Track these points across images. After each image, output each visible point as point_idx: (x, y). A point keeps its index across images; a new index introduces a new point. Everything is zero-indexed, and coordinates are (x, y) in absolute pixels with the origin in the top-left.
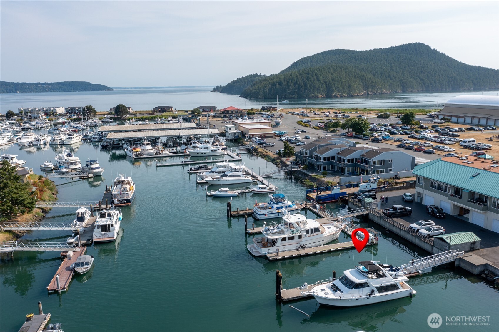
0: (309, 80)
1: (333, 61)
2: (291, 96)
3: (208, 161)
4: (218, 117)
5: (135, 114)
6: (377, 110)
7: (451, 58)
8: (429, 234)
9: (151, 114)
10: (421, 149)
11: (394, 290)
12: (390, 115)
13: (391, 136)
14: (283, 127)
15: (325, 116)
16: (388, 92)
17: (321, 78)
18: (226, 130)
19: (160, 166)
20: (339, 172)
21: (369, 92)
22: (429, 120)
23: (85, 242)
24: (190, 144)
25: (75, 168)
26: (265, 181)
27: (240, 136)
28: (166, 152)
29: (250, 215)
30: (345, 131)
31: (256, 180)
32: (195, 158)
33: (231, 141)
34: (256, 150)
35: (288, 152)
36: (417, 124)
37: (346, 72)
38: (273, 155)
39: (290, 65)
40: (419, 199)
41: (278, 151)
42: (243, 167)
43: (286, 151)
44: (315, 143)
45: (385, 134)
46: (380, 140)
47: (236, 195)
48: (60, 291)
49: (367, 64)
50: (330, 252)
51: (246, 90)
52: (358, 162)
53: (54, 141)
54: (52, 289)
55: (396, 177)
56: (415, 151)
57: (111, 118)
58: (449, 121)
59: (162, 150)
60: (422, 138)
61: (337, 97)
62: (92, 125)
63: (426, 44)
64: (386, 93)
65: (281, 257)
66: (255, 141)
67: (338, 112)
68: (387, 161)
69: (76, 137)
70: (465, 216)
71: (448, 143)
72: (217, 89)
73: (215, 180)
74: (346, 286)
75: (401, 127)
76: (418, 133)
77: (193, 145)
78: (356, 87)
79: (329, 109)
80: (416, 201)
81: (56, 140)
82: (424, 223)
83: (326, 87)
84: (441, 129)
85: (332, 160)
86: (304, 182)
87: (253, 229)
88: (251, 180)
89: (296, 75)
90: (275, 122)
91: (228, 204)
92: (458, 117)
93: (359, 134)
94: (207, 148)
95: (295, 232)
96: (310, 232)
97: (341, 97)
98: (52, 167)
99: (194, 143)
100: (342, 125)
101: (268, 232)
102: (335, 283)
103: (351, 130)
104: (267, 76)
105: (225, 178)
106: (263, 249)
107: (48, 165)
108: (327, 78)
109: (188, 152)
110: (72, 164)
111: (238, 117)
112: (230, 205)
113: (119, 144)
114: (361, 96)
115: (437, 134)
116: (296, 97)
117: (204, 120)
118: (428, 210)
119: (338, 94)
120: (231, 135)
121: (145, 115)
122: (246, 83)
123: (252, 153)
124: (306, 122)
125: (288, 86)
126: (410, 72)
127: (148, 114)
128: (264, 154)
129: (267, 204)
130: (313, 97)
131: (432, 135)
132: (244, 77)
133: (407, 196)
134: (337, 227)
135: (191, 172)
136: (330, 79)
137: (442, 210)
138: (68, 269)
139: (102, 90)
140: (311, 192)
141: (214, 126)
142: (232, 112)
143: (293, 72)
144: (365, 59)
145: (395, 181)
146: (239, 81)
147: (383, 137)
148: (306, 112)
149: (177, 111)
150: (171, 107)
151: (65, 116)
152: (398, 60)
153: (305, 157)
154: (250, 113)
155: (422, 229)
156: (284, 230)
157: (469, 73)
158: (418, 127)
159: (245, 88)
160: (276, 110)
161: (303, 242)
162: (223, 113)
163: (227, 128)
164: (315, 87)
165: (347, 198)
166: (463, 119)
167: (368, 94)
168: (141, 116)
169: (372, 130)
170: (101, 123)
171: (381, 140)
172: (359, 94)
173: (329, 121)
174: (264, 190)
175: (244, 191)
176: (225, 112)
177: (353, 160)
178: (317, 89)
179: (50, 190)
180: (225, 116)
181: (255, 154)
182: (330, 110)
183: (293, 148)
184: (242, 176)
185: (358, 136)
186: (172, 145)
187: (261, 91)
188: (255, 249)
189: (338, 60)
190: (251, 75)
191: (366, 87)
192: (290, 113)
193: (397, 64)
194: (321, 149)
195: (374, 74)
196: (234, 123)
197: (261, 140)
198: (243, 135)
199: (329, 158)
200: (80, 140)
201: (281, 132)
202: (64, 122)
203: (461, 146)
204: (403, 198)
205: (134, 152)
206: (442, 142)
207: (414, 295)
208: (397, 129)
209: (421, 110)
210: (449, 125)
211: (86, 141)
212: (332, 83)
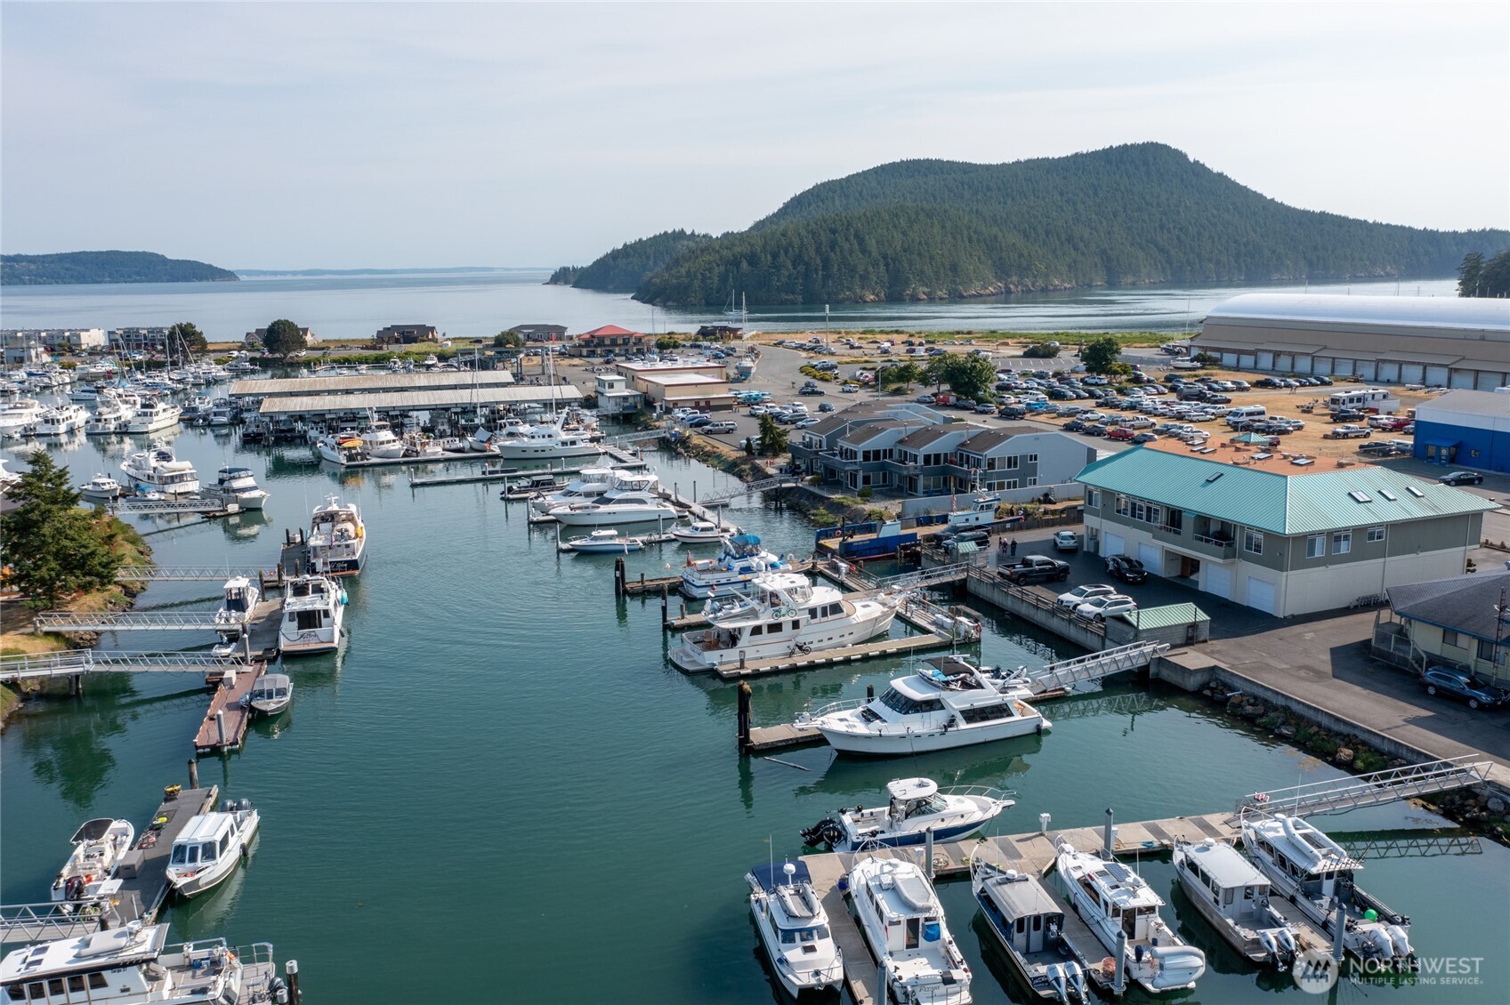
0: (838, 250)
1: (908, 195)
2: (784, 296)
3: (554, 470)
4: (572, 356)
5: (323, 349)
6: (1026, 336)
7: (1245, 187)
8: (1099, 614)
9: (374, 348)
10: (1122, 434)
11: (1002, 717)
12: (1057, 350)
13: (1051, 403)
14: (760, 382)
15: (879, 351)
16: (1066, 285)
17: (872, 243)
18: (600, 389)
19: (423, 485)
20: (905, 488)
21: (1012, 286)
22: (1162, 362)
23: (260, 653)
24: (501, 427)
25: (182, 490)
26: (709, 514)
27: (639, 407)
28: (435, 449)
29: (676, 589)
30: (929, 391)
31: (687, 513)
32: (518, 462)
33: (614, 419)
34: (684, 442)
35: (771, 442)
36: (1125, 373)
37: (943, 227)
38: (729, 452)
39: (781, 206)
40: (1092, 543)
41: (745, 442)
42: (652, 478)
43: (767, 439)
44: (840, 416)
45: (1035, 397)
46: (1020, 414)
47: (638, 547)
48: (226, 749)
49: (1005, 203)
50: (866, 658)
51: (651, 278)
52: (951, 462)
53: (100, 425)
54: (206, 744)
55: (1046, 499)
56: (1109, 439)
57: (253, 361)
58: (1215, 363)
59: (422, 444)
60: (1132, 407)
61: (919, 300)
62: (198, 381)
63: (1173, 146)
64: (1060, 290)
65: (750, 671)
66: (683, 419)
67: (916, 340)
68: (1023, 457)
69: (164, 410)
70: (1192, 577)
71: (1195, 419)
72: (562, 277)
73: (578, 511)
74: (894, 709)
75: (1082, 380)
76: (1125, 394)
77: (509, 429)
78: (975, 272)
79: (892, 332)
80: (1085, 549)
81: (106, 420)
82: (1090, 591)
83: (887, 270)
84: (1185, 384)
85: (885, 457)
86: (813, 515)
87: (683, 618)
88: (674, 512)
89: (799, 235)
90: (737, 368)
91: (617, 562)
92: (1240, 352)
93: (967, 399)
94: (550, 436)
95: (783, 612)
96: (819, 613)
97: (931, 299)
98: (116, 489)
99: (511, 424)
100: (921, 373)
101: (719, 614)
102: (870, 706)
103: (945, 387)
104: (714, 237)
105: (603, 508)
106: (707, 654)
107: (104, 484)
108: (890, 245)
109: (495, 449)
110: (172, 480)
111: (630, 356)
112: (623, 565)
113: (293, 430)
114: (989, 298)
115: (1172, 397)
116: (800, 298)
117: (531, 363)
118: (1107, 566)
119: (922, 291)
120: (612, 401)
121: (355, 353)
122: (652, 259)
123: (675, 450)
124: (824, 369)
125: (776, 267)
126: (1129, 229)
127: (362, 348)
128: (708, 451)
129: (715, 563)
130: (849, 299)
131: (1158, 399)
132: (644, 239)
133: (1064, 538)
134: (884, 604)
135: (511, 496)
136: (899, 248)
137: (1141, 565)
138: (232, 707)
139: (201, 279)
140: (828, 535)
141: (564, 379)
142: (614, 343)
143: (791, 226)
144: (999, 189)
145: (1043, 507)
146: (629, 251)
147: (1029, 404)
148: (827, 340)
149: (449, 339)
150: (433, 329)
151: (110, 354)
152: (1096, 194)
153: (816, 453)
154: (666, 345)
155: (1084, 602)
156: (757, 608)
157: (1295, 231)
158: (1129, 381)
159: (649, 274)
160: (740, 337)
161: (803, 636)
162: (588, 343)
163: (602, 383)
164: (853, 270)
165: (918, 549)
166: (1253, 358)
167: (1009, 292)
168: (344, 354)
169: (1005, 388)
170: (223, 373)
171: (1024, 414)
172: (982, 292)
173: (889, 364)
174: (709, 534)
175: (655, 537)
176: (592, 342)
177: (937, 456)
178: (861, 276)
179: (132, 543)
180: (592, 354)
181: (683, 451)
182: (894, 337)
183: (785, 433)
184: (649, 501)
185: (964, 403)
186: (449, 432)
187: (697, 283)
188: (688, 655)
189: (923, 190)
190: (666, 233)
191: (1002, 270)
192: (780, 343)
193: (1091, 203)
194: (858, 430)
195: (1024, 232)
196: (620, 370)
197: (699, 415)
198: (648, 402)
199: (877, 453)
200: (175, 420)
201: (754, 393)
202: (109, 372)
203: (1228, 424)
204: (1056, 544)
205: (345, 449)
206: (1180, 417)
207: (1047, 732)
208: (1071, 384)
209: (1147, 335)
210: (1212, 375)
211: (195, 423)
212: (904, 258)
